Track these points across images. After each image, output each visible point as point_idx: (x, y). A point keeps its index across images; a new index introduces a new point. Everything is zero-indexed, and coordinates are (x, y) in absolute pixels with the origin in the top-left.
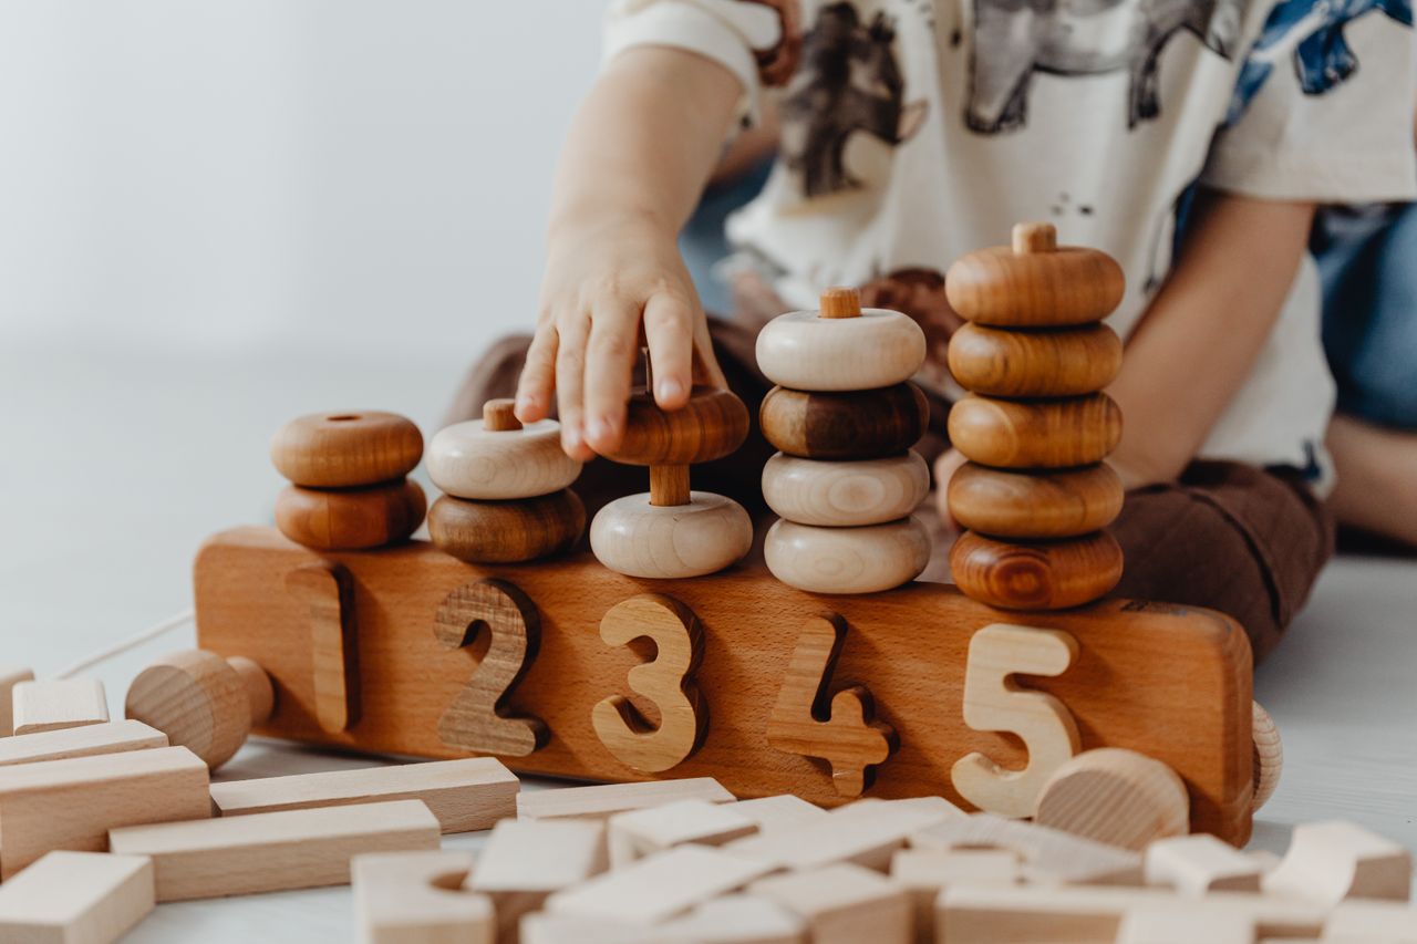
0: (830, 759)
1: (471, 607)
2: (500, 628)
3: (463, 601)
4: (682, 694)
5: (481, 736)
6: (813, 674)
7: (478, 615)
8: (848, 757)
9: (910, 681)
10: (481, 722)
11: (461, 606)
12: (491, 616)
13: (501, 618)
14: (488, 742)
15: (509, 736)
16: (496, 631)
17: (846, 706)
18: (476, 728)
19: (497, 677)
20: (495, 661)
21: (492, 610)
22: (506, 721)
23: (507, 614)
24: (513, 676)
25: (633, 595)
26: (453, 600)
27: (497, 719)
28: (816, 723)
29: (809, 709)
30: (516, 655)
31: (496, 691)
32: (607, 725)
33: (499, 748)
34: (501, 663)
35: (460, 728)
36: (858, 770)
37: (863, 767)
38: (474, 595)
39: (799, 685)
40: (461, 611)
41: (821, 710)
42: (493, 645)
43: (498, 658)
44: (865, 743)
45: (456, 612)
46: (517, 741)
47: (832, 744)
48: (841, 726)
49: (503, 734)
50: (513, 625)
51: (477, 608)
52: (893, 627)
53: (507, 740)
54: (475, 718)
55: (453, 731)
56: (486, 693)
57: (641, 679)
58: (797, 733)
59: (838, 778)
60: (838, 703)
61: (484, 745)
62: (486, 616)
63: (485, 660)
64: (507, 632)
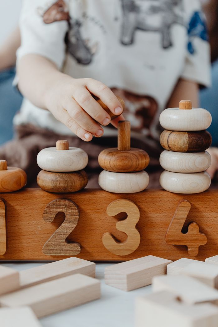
0: (187, 245)
1: (58, 208)
2: (69, 214)
3: (55, 206)
4: (136, 229)
5: (60, 250)
6: (182, 219)
7: (61, 210)
8: (193, 244)
9: (210, 219)
10: (60, 246)
11: (54, 208)
12: (66, 210)
13: (69, 211)
16: (67, 215)
17: (193, 229)
18: (58, 248)
19: (67, 230)
20: (66, 225)
21: (66, 208)
22: (70, 244)
23: (72, 209)
24: (73, 229)
25: (114, 200)
26: (51, 206)
27: (66, 244)
28: (183, 234)
29: (181, 230)
30: (75, 222)
31: (66, 235)
32: (108, 242)
33: (66, 253)
34: (69, 225)
35: (51, 248)
36: (197, 248)
37: (198, 246)
38: (59, 204)
39: (178, 223)
40: (54, 209)
41: (185, 230)
42: (66, 220)
43: (67, 224)
44: (200, 239)
45: (52, 210)
46: (72, 250)
47: (188, 240)
48: (191, 234)
49: (68, 249)
50: (74, 212)
51: (60, 208)
52: (205, 203)
53: (70, 250)
54: (57, 245)
55: (49, 250)
56: (62, 236)
57: (121, 226)
58: (176, 238)
59: (189, 251)
60: (190, 227)
61: (60, 253)
62: (63, 210)
63: (62, 225)
64: (71, 215)
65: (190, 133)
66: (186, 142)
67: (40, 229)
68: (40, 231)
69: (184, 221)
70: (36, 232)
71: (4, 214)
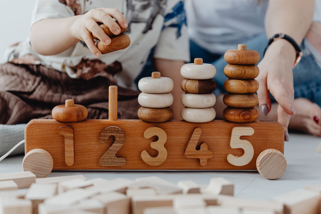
0: (199, 158)
1: (110, 133)
2: (118, 137)
3: (108, 131)
4: (164, 147)
5: (111, 162)
6: (196, 140)
7: (112, 134)
8: (204, 157)
9: (216, 140)
10: (111, 159)
11: (107, 133)
12: (116, 134)
13: (118, 135)
14: (113, 163)
15: (119, 161)
16: (116, 138)
17: (204, 147)
18: (110, 160)
19: (116, 148)
20: (116, 145)
21: (116, 133)
22: (118, 158)
23: (120, 133)
24: (121, 147)
25: (149, 127)
26: (105, 131)
27: (116, 158)
28: (197, 151)
29: (195, 148)
30: (122, 143)
31: (116, 151)
32: (145, 156)
33: (116, 164)
34: (118, 145)
35: (106, 161)
36: (206, 160)
38: (111, 130)
39: (193, 143)
40: (107, 134)
41: (198, 148)
42: (115, 141)
43: (117, 143)
44: (208, 154)
45: (106, 134)
46: (121, 162)
47: (200, 155)
48: (203, 151)
50: (121, 136)
51: (112, 133)
52: (212, 129)
53: (118, 162)
54: (110, 158)
55: (104, 162)
56: (113, 152)
57: (154, 145)
58: (192, 153)
59: (201, 162)
60: (202, 146)
61: (112, 164)
62: (114, 134)
63: (113, 144)
64: (120, 138)
65: (200, 81)
66: (197, 87)
67: (97, 148)
68: (97, 149)
69: (197, 142)
70: (95, 150)
71: (73, 137)
